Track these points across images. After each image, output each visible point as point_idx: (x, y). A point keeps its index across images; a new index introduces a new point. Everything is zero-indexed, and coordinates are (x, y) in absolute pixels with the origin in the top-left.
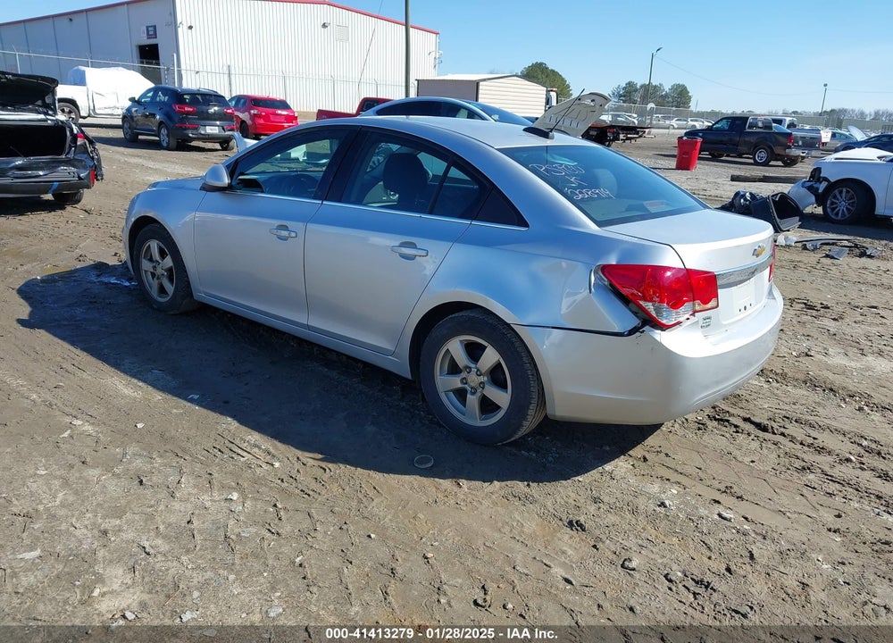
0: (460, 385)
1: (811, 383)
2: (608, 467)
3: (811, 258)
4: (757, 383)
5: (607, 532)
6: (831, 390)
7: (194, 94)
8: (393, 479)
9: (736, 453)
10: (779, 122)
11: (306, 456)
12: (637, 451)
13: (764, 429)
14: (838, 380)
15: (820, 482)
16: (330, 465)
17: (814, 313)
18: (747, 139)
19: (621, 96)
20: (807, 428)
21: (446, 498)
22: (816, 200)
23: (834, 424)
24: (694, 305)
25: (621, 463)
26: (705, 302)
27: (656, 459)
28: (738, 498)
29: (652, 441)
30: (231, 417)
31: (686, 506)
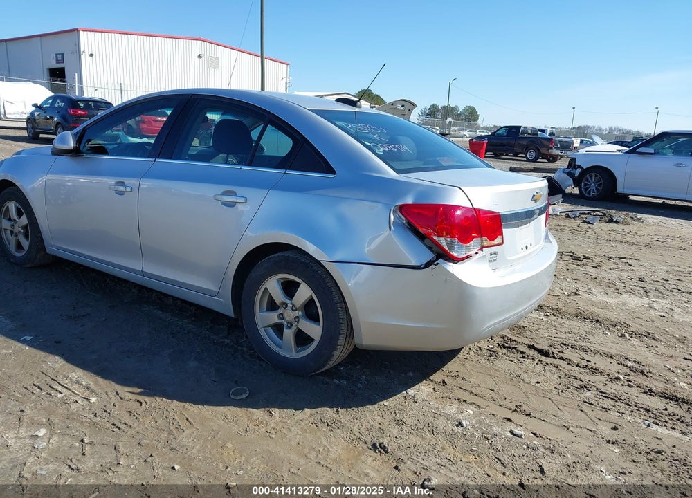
0: (277, 320)
1: (581, 316)
2: (411, 391)
3: (573, 223)
4: (537, 316)
5: (408, 453)
6: (597, 321)
7: (87, 101)
8: (207, 411)
9: (523, 375)
10: (543, 131)
11: (125, 391)
12: (438, 376)
13: (546, 354)
14: (602, 314)
15: (596, 399)
16: (147, 399)
17: (579, 262)
18: (521, 142)
19: (427, 115)
20: (581, 352)
21: (257, 428)
22: (574, 183)
23: (603, 349)
24: (482, 240)
25: (423, 388)
26: (492, 239)
27: (454, 383)
28: (527, 415)
29: (449, 367)
30: (58, 355)
31: (481, 424)
